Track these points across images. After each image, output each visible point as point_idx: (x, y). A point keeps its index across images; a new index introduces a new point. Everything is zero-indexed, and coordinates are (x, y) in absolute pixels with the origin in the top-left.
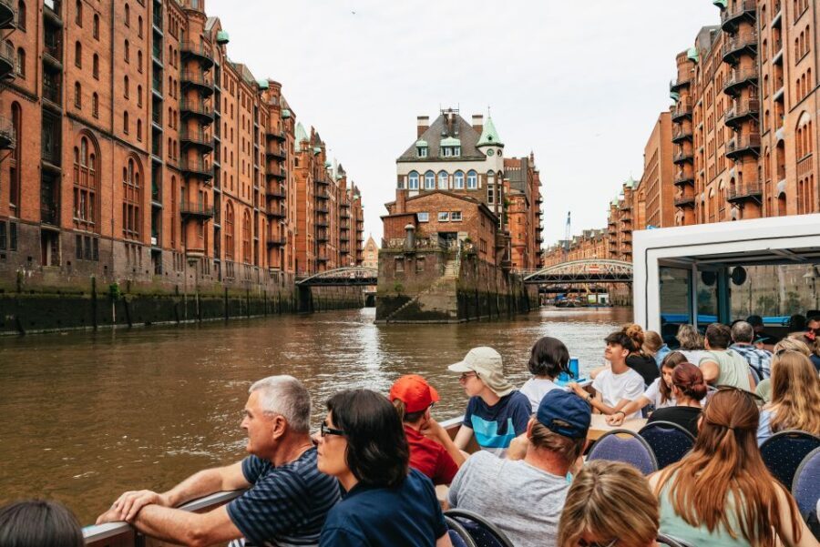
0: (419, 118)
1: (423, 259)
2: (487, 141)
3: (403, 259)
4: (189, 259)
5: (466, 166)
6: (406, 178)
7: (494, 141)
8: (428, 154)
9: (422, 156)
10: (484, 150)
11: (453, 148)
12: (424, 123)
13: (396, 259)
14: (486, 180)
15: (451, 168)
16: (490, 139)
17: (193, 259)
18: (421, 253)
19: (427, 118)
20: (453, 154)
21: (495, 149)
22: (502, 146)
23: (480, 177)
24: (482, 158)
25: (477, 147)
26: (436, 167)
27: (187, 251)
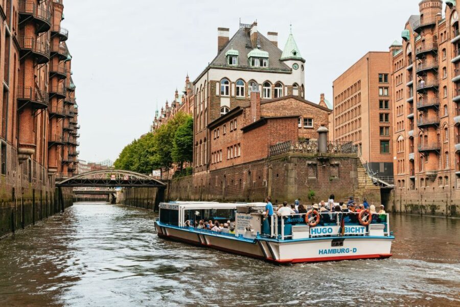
0: (220, 29)
1: (337, 165)
2: (292, 55)
3: (315, 165)
4: (21, 156)
5: (274, 78)
6: (218, 84)
7: (298, 56)
8: (239, 63)
9: (233, 65)
10: (289, 64)
11: (261, 59)
12: (224, 34)
13: (309, 165)
14: (292, 91)
15: (261, 78)
16: (295, 54)
17: (25, 156)
18: (336, 158)
19: (228, 30)
20: (261, 65)
21: (299, 63)
22: (303, 61)
23: (286, 88)
24: (288, 72)
25: (281, 61)
26: (247, 76)
27: (20, 146)
